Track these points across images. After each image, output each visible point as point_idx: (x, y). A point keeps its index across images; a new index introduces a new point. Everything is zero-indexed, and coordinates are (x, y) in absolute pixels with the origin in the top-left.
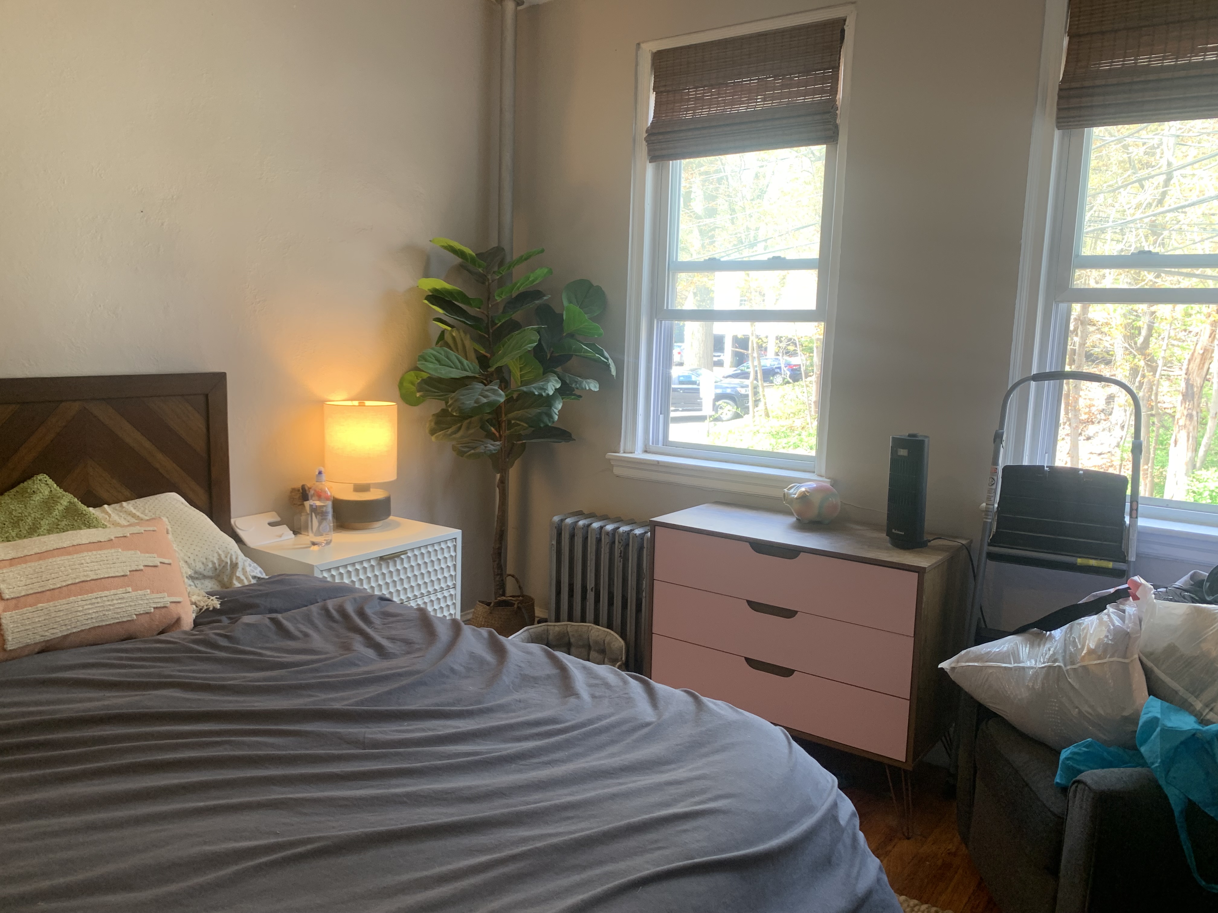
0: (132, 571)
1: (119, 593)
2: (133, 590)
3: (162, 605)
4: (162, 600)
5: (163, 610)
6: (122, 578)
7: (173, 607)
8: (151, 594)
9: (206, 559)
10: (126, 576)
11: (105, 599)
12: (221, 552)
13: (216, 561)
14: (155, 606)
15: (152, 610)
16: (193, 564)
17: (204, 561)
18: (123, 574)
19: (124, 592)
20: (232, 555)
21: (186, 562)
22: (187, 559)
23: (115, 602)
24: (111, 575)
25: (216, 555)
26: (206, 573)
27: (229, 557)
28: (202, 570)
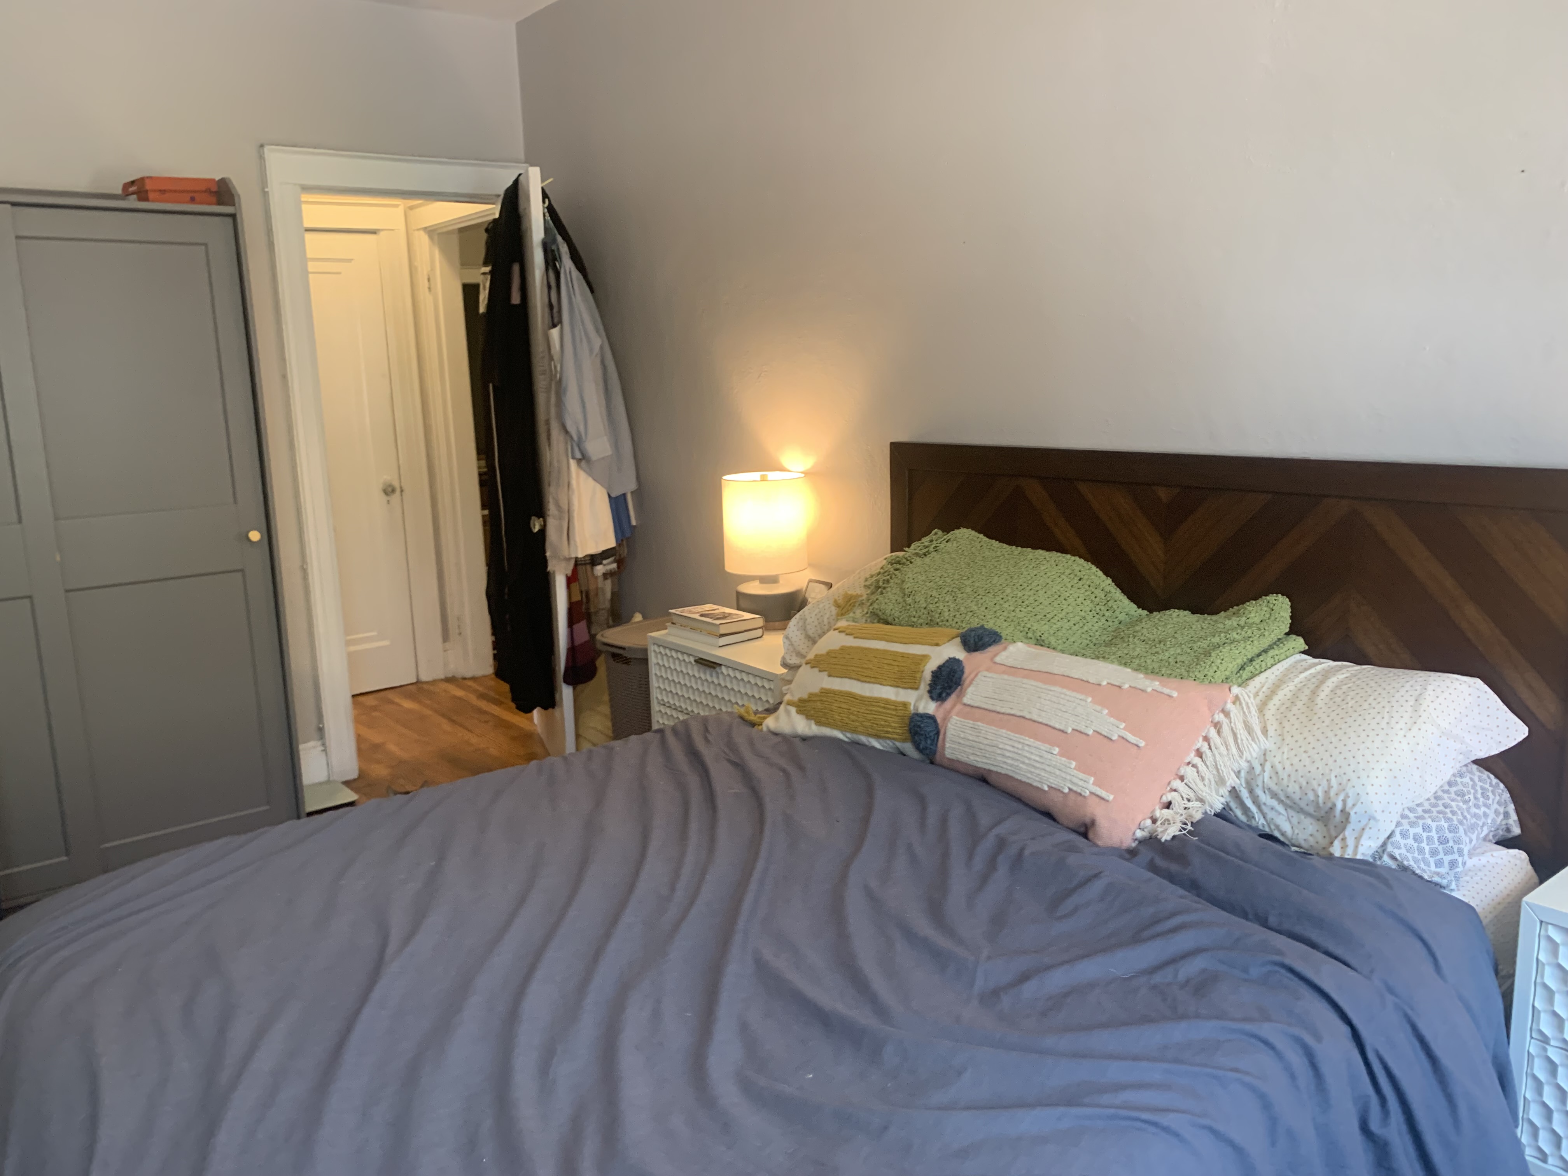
0: (1077, 730)
1: (1042, 748)
2: (1061, 754)
3: (1079, 791)
4: (1081, 783)
5: (1079, 798)
6: (1060, 733)
7: (1093, 801)
8: (1075, 769)
9: (1307, 783)
10: (1066, 733)
11: (1026, 748)
12: (1334, 782)
13: (1320, 793)
14: (1071, 787)
15: (1066, 790)
16: (1285, 782)
17: (1304, 784)
18: (1062, 728)
19: (1048, 750)
20: (1347, 796)
21: (1277, 773)
22: (1279, 767)
23: (1033, 757)
24: (1052, 724)
25: (1324, 783)
26: (1303, 805)
27: (1341, 797)
28: (1296, 797)
